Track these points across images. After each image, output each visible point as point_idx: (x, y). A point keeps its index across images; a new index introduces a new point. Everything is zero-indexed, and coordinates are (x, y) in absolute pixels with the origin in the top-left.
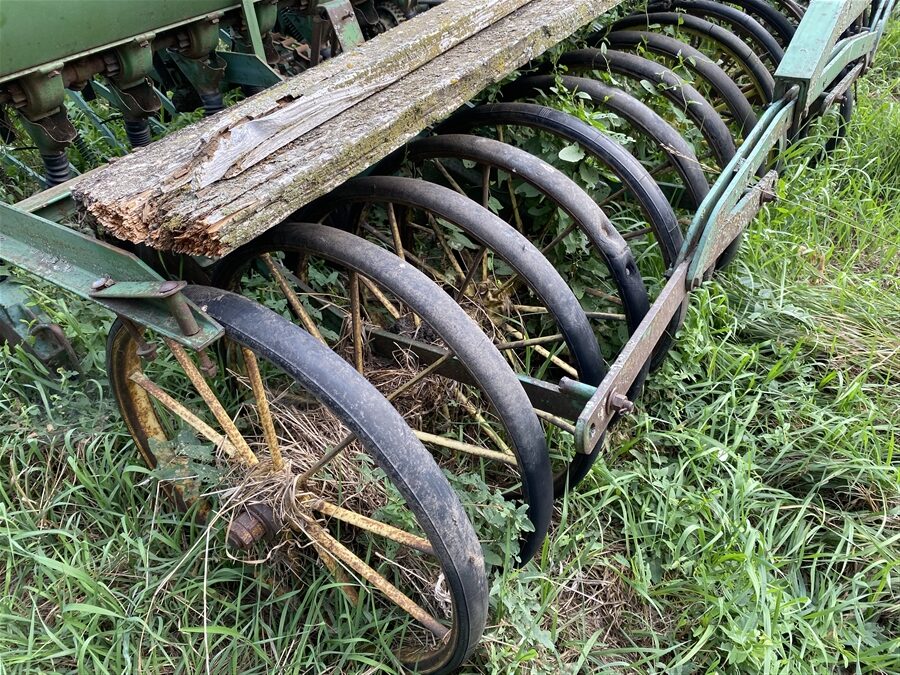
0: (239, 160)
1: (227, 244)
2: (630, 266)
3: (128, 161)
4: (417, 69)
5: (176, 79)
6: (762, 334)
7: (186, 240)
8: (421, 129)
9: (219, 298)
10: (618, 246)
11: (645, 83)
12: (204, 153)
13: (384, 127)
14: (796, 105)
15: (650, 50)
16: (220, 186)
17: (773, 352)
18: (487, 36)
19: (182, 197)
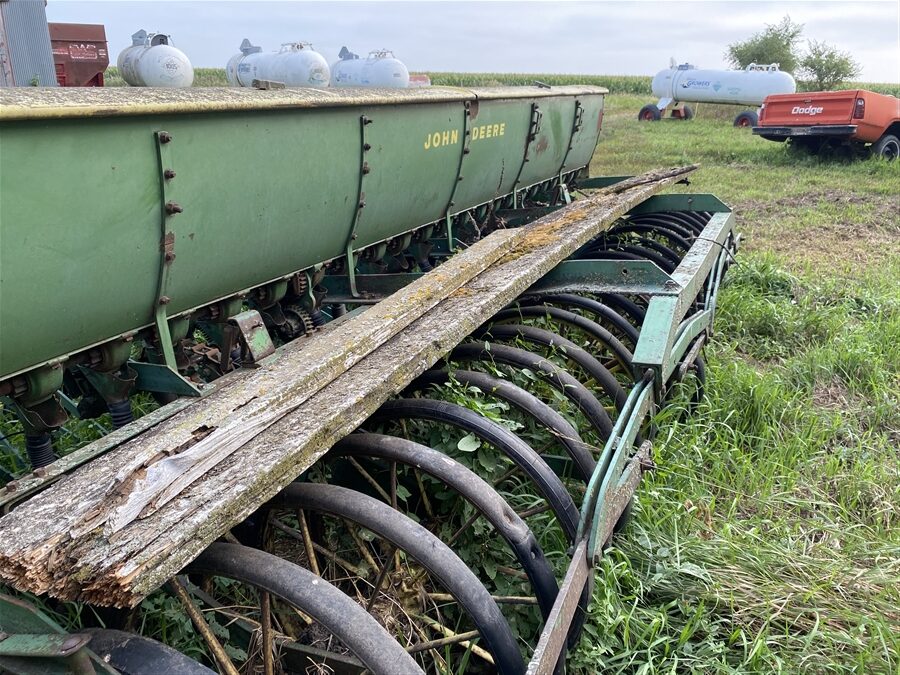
0: (154, 499)
1: (139, 594)
2: (534, 549)
3: (35, 502)
4: (325, 387)
5: (83, 388)
6: (669, 593)
7: (96, 590)
8: (330, 446)
9: (124, 644)
10: (520, 530)
11: (526, 372)
12: (117, 493)
13: (296, 451)
14: (654, 385)
15: (526, 341)
16: (133, 527)
17: (680, 612)
18: (386, 352)
19: (93, 542)
